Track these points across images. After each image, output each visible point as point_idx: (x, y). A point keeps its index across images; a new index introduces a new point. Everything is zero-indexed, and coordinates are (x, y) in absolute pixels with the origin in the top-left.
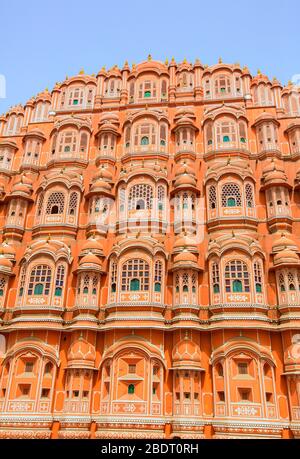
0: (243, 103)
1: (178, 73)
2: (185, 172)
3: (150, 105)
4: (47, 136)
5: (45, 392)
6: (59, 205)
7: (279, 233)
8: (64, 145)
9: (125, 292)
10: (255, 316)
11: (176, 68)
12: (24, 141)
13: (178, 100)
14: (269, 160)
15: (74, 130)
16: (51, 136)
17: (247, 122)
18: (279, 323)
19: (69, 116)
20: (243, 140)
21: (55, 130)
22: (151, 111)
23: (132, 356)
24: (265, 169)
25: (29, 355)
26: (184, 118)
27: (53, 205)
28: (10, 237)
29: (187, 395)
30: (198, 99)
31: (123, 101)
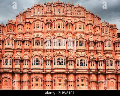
0: (84, 18)
1: (67, 6)
2: (70, 37)
3: (60, 16)
4: (32, 23)
5: (42, 85)
6: (38, 43)
7: (91, 53)
8: (37, 26)
9: (58, 65)
10: (85, 71)
11: (67, 5)
12: (25, 24)
13: (68, 15)
14: (90, 35)
15: (39, 22)
16: (33, 23)
17: (85, 24)
18: (90, 72)
19: (37, 17)
20: (84, 29)
21: (34, 21)
22: (60, 18)
23: (60, 78)
24: (89, 37)
25: (37, 78)
26: (69, 21)
27: (37, 43)
28: (27, 51)
29: (71, 86)
30: (73, 15)
31: (52, 14)
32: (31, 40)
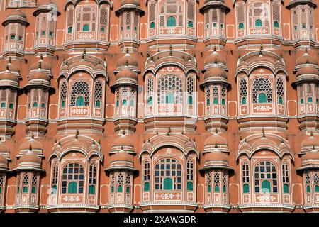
8: (82, 23)
9: (159, 191)
12: (35, 14)
15: (92, 5)
16: (65, 10)
17: (282, 2)
20: (277, 24)
21: (70, 3)
32: (54, 85)
